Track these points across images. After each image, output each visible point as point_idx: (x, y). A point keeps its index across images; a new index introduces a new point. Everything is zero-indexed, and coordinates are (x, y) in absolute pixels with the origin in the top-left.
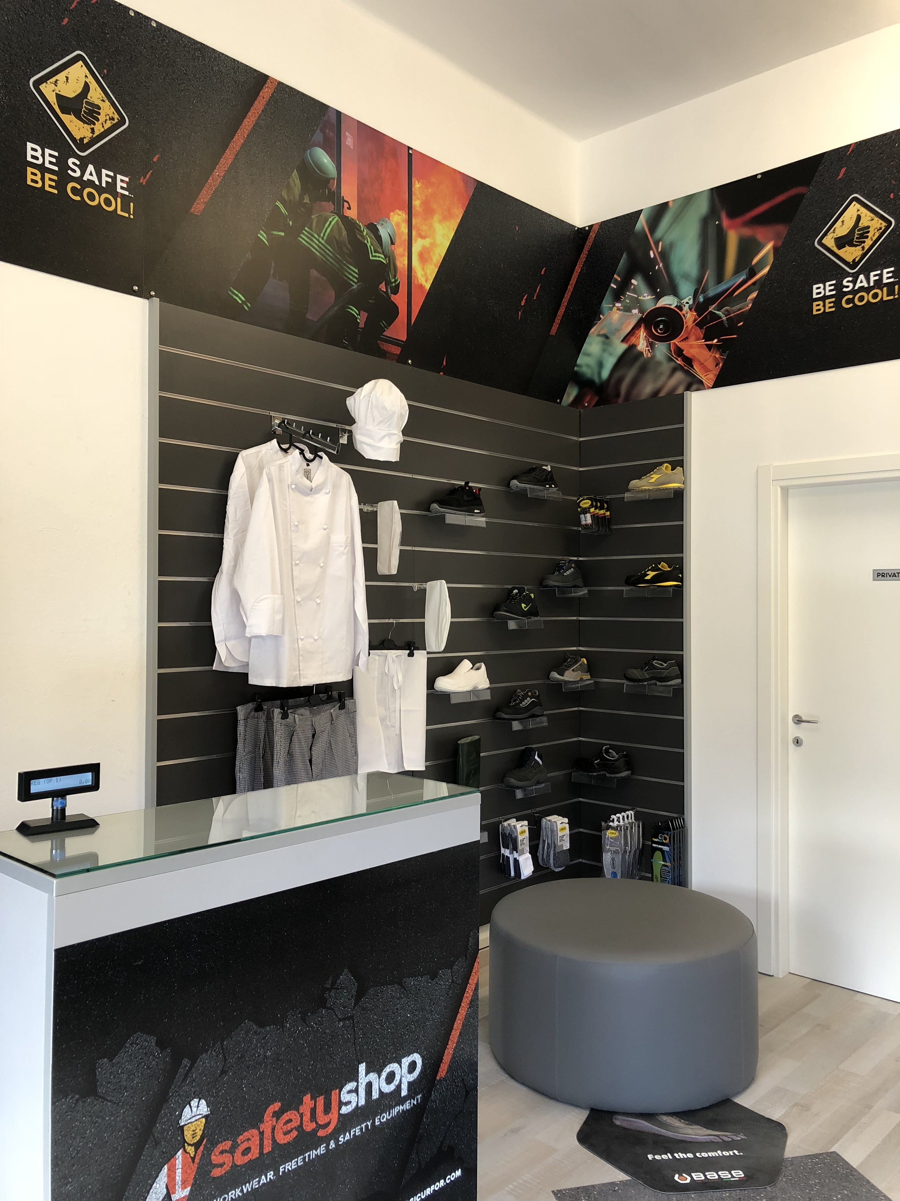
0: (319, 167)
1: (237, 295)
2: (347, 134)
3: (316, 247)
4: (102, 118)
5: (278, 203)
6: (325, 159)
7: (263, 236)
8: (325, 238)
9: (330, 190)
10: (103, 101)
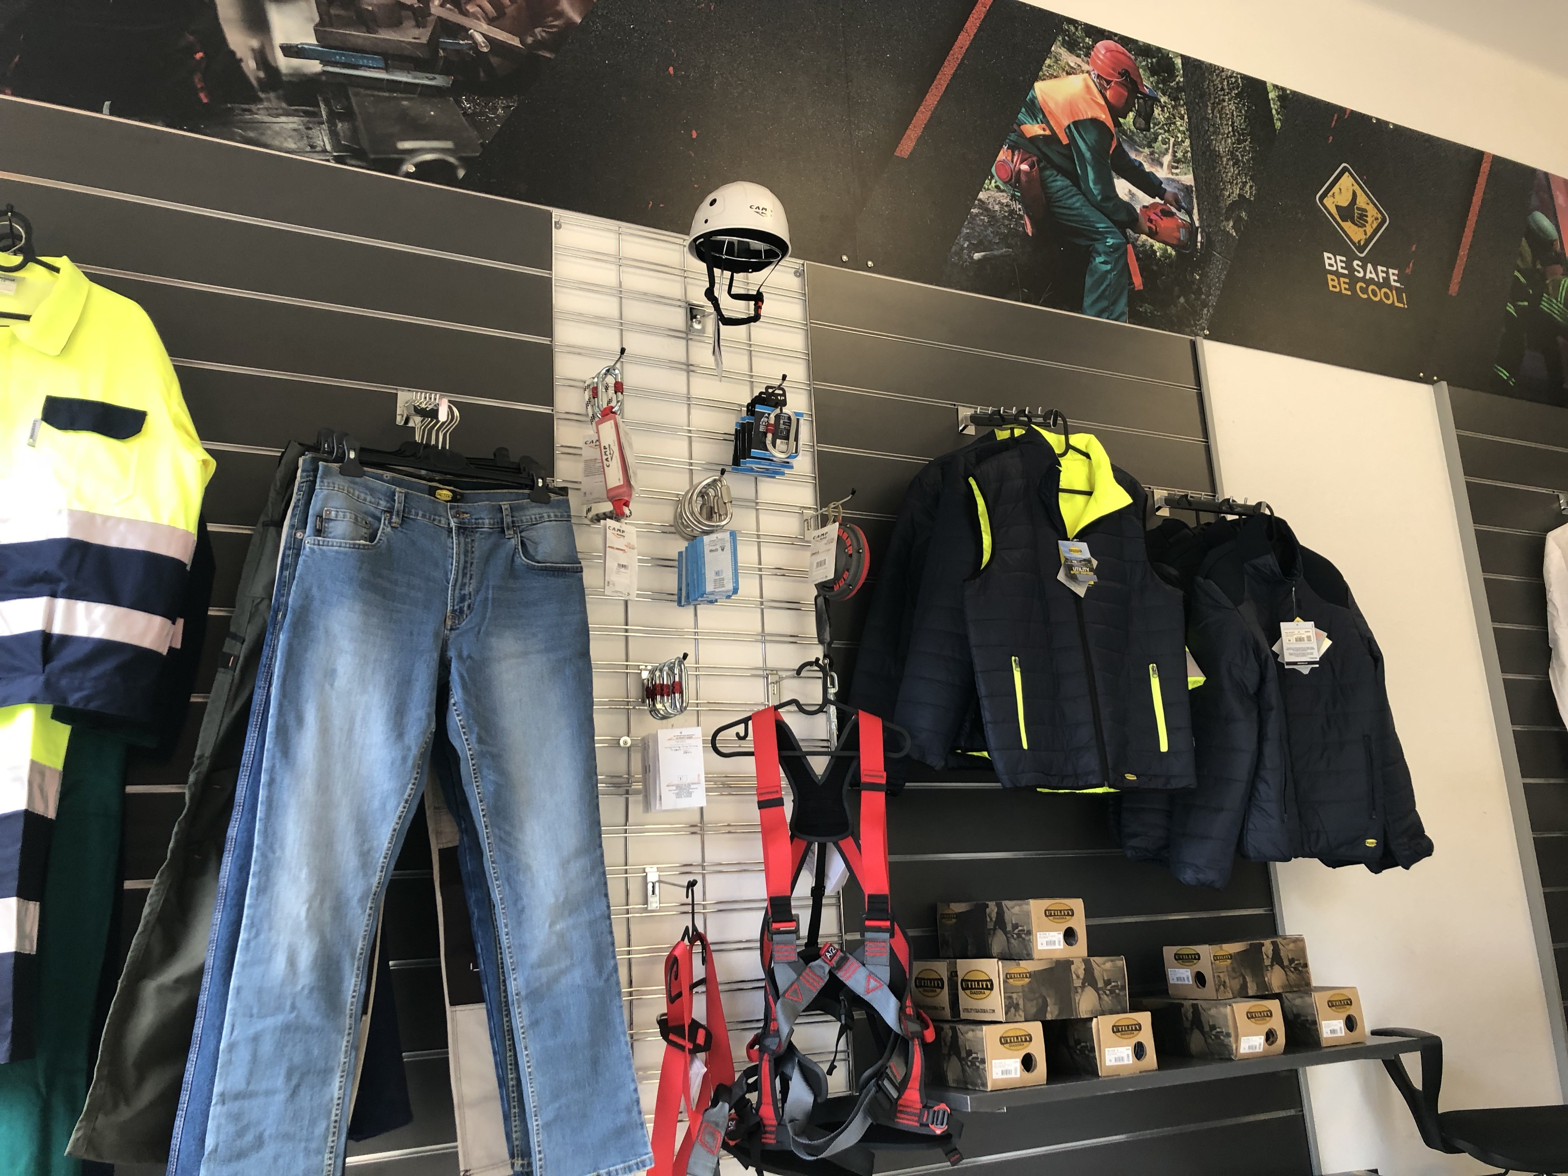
1: (1502, 372)
3: (1557, 312)
4: (1369, 219)
9: (1556, 252)
10: (1368, 204)
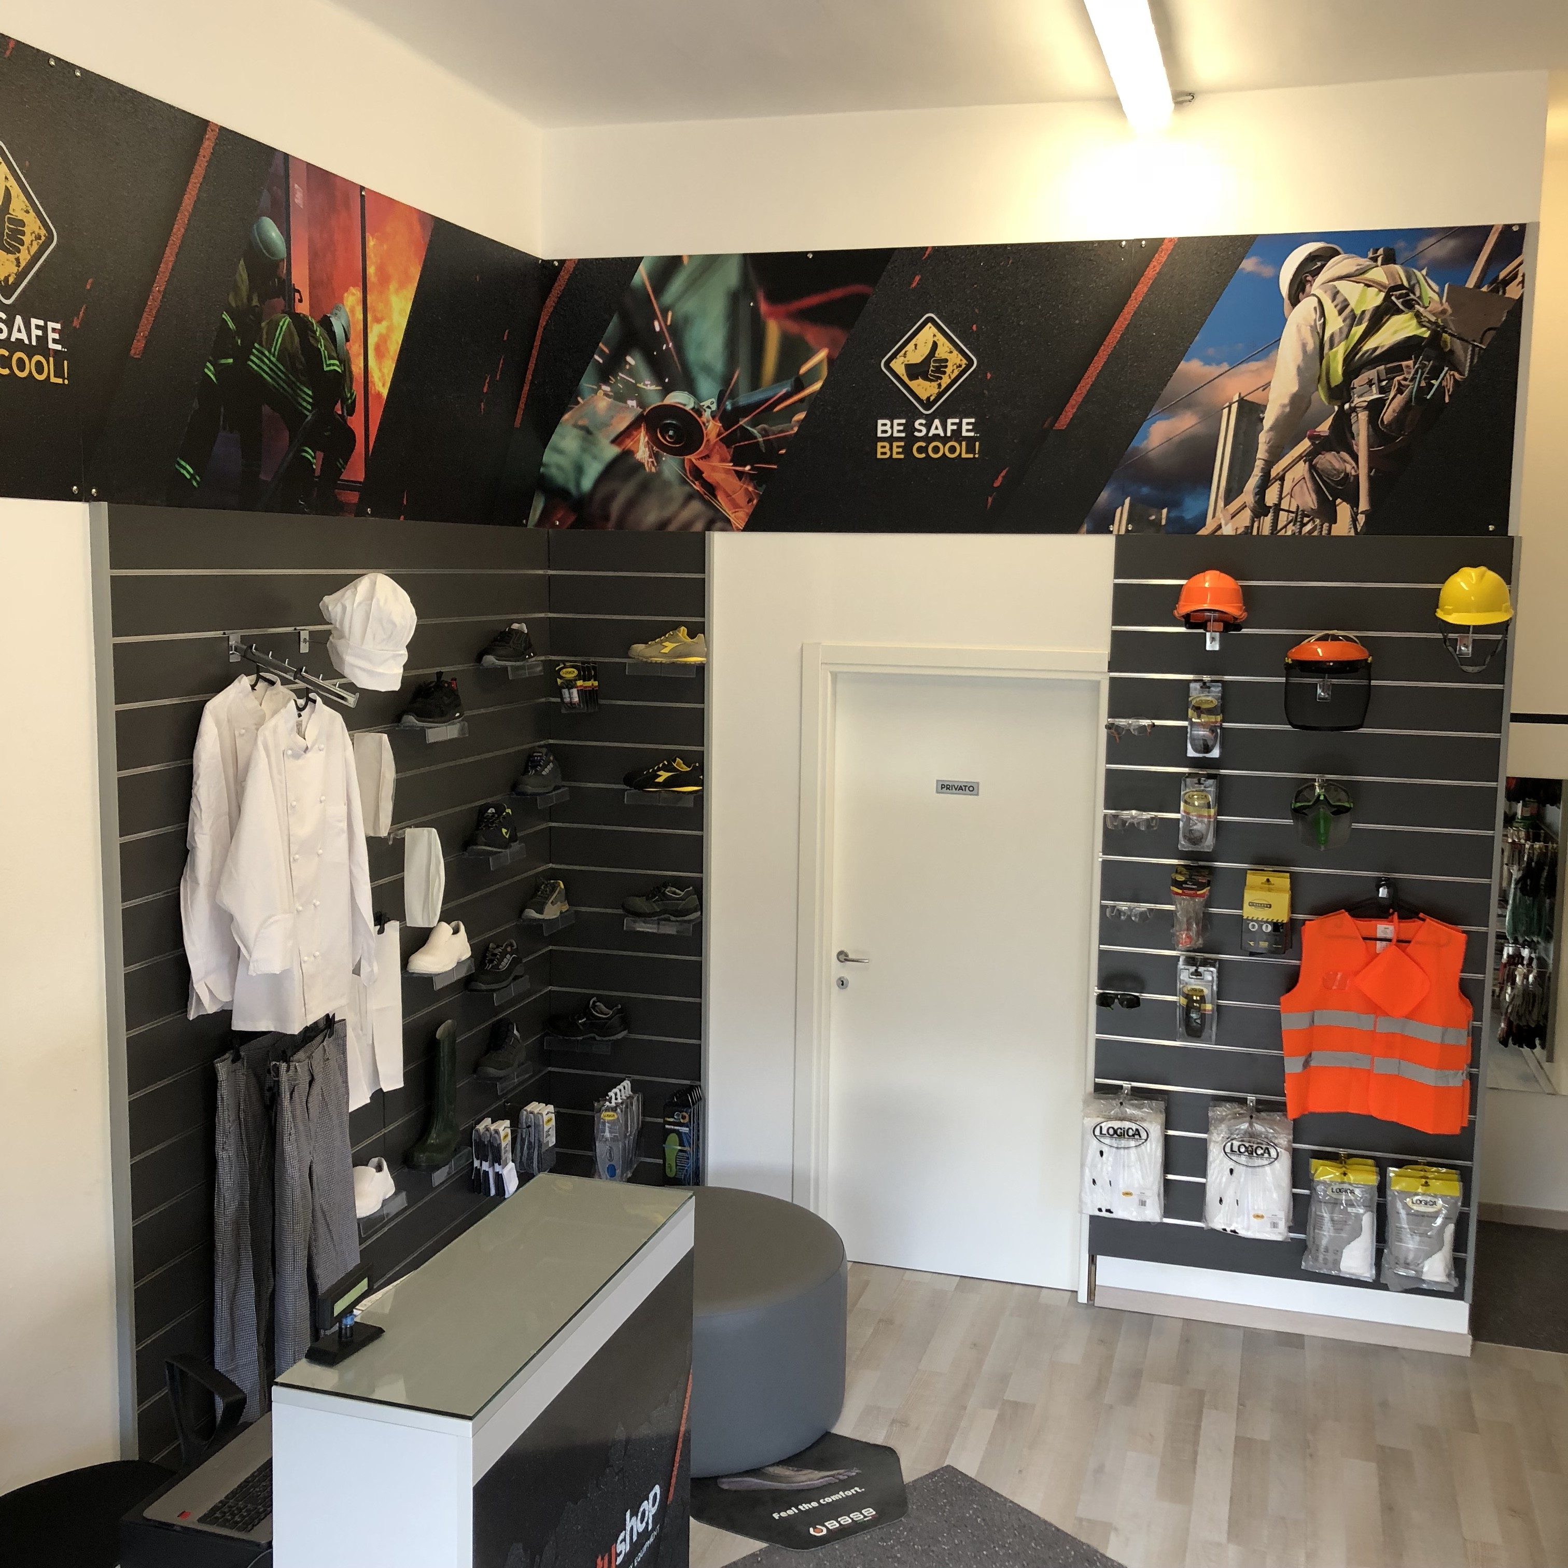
0: (268, 245)
1: (185, 468)
2: (296, 186)
3: (267, 370)
4: (27, 239)
5: (225, 316)
6: (274, 233)
7: (210, 371)
8: (276, 353)
9: (279, 279)
10: (27, 212)
